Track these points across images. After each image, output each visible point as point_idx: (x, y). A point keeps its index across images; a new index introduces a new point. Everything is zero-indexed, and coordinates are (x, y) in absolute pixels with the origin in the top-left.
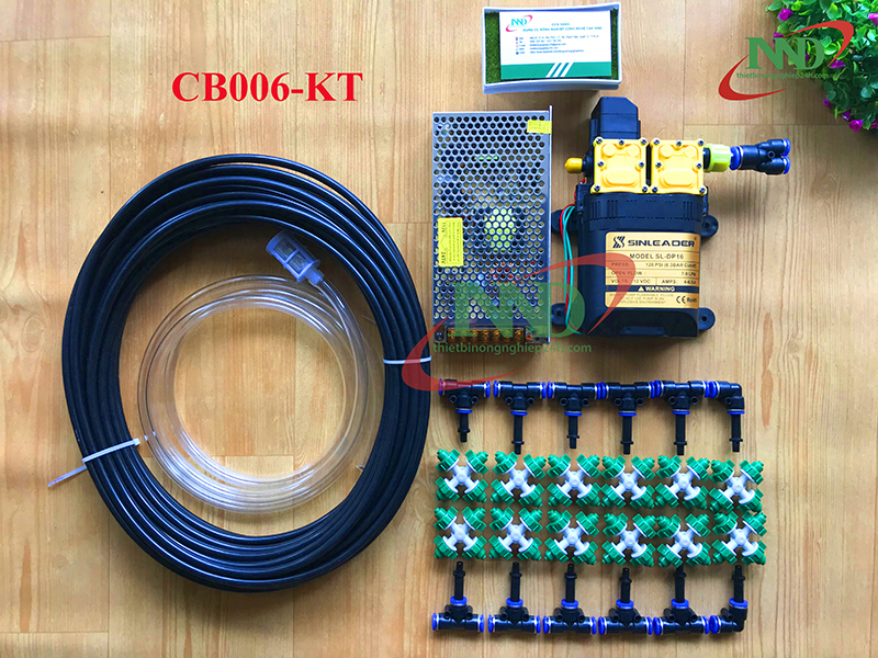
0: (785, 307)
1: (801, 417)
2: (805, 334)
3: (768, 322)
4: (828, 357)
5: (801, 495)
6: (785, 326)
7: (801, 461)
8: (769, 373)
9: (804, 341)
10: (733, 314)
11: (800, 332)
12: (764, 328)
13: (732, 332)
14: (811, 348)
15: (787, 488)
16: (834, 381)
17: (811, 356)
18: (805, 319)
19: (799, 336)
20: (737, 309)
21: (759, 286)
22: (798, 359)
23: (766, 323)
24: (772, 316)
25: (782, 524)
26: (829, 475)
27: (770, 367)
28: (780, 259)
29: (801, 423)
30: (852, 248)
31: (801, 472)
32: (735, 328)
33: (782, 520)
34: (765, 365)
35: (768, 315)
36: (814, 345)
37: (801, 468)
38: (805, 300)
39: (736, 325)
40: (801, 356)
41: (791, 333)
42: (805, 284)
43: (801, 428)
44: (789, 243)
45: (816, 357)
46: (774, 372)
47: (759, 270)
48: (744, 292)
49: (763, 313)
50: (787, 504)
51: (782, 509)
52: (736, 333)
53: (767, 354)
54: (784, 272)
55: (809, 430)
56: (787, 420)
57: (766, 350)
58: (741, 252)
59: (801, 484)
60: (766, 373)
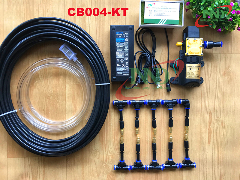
0: (216, 109)
1: (220, 142)
2: (221, 117)
3: (210, 113)
4: (228, 124)
5: (219, 164)
6: (215, 115)
7: (219, 155)
8: (211, 129)
9: (221, 119)
10: (200, 111)
11: (220, 116)
12: (209, 115)
13: (200, 117)
14: (223, 121)
15: (215, 162)
16: (229, 131)
17: (223, 123)
18: (221, 113)
19: (220, 117)
20: (201, 110)
21: (208, 103)
22: (219, 124)
23: (210, 114)
24: (212, 112)
25: (214, 173)
26: (227, 158)
27: (211, 127)
28: (214, 95)
29: (220, 143)
30: (236, 91)
31: (219, 158)
32: (201, 115)
33: (213, 171)
34: (209, 126)
35: (210, 111)
36: (224, 120)
37: (219, 156)
38: (222, 107)
39: (201, 114)
40: (220, 123)
41: (217, 117)
42: (221, 102)
43: (220, 144)
44: (217, 90)
45: (224, 124)
46: (212, 128)
47: (208, 98)
48: (204, 104)
49: (209, 111)
50: (215, 167)
51: (214, 169)
52: (201, 116)
53: (210, 123)
54: (215, 98)
55: (222, 145)
56: (216, 142)
57: (210, 122)
58: (203, 92)
59: (219, 161)
60: (210, 129)
